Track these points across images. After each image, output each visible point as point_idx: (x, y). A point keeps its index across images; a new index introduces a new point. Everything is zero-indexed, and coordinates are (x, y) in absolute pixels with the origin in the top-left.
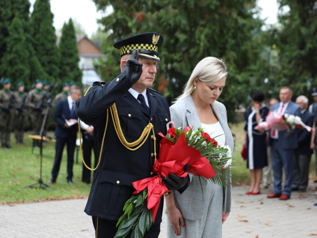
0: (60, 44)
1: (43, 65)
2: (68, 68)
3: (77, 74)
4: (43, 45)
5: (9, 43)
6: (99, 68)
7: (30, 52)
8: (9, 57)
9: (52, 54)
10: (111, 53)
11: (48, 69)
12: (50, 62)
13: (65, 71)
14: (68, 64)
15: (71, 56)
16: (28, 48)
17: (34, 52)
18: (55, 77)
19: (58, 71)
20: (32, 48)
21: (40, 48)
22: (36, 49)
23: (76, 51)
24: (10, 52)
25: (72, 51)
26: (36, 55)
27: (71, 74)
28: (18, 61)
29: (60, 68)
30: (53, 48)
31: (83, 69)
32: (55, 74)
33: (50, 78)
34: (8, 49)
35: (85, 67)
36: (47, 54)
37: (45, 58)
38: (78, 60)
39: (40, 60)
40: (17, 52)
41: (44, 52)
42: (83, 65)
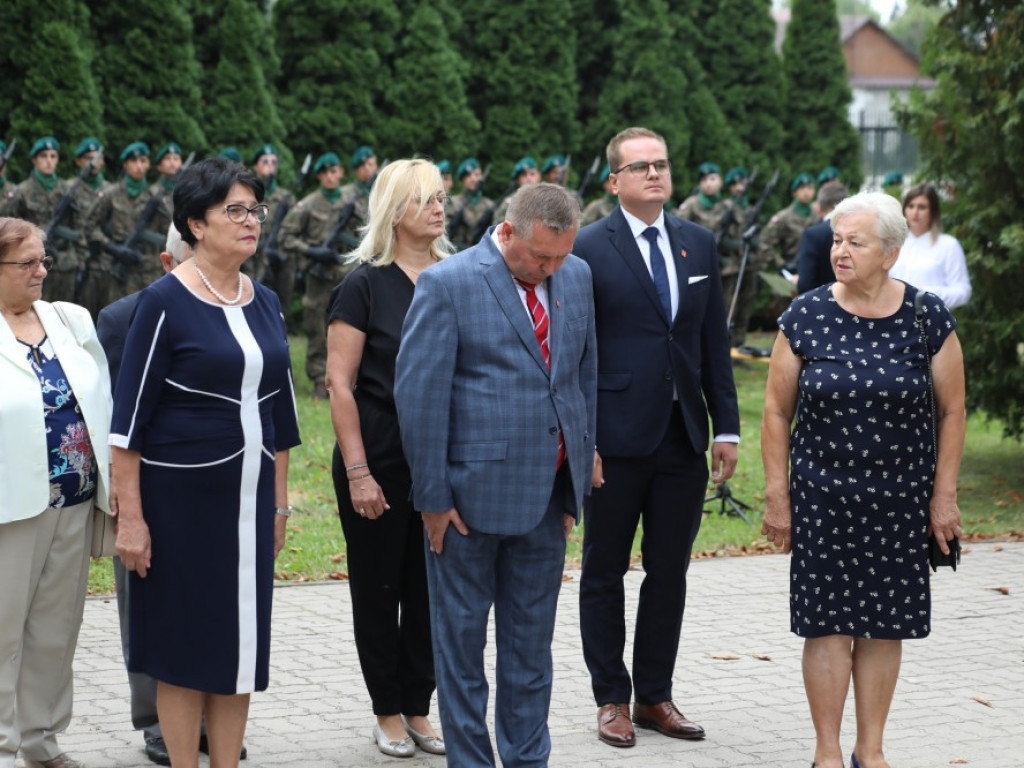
0: (784, 47)
1: (731, 115)
2: (812, 126)
3: (843, 144)
4: (730, 50)
5: (620, 45)
6: (913, 121)
7: (690, 76)
8: (623, 91)
9: (759, 81)
10: (952, 70)
11: (746, 129)
12: (751, 108)
13: (802, 133)
14: (811, 112)
15: (822, 84)
16: (680, 62)
17: (703, 75)
18: (771, 154)
19: (783, 134)
20: (694, 63)
21: (720, 61)
22: (707, 66)
23: (840, 70)
24: (625, 78)
25: (824, 69)
26: (707, 83)
27: (823, 144)
28: (649, 103)
29: (787, 126)
30: (763, 62)
31: (863, 129)
32: (769, 145)
33: (754, 156)
34: (618, 67)
35: (870, 122)
36: (743, 81)
37: (737, 95)
38: (846, 98)
39: (721, 100)
40: (645, 76)
41: (735, 74)
42: (862, 115)
